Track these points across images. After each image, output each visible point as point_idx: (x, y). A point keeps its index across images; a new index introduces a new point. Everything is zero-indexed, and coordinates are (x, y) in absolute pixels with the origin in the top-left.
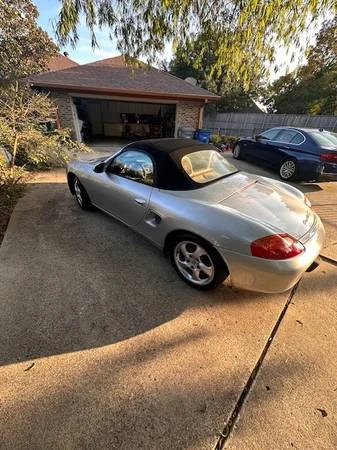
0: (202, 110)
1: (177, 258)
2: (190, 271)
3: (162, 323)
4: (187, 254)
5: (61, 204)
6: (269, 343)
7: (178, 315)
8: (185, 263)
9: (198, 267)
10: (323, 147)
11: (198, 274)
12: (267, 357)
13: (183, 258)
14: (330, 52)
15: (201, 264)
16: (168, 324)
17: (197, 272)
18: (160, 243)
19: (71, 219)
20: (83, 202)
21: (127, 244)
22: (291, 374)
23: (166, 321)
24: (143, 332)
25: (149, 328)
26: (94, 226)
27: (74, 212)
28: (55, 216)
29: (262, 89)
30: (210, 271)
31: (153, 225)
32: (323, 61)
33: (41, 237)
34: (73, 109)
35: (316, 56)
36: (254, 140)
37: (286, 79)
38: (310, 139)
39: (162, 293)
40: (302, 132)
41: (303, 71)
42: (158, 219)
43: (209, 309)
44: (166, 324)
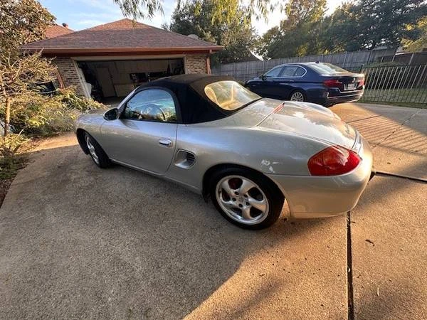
0: (208, 60)
1: (220, 199)
2: (238, 211)
3: (220, 285)
4: (232, 192)
5: (74, 167)
6: (350, 275)
7: (237, 268)
8: (231, 202)
9: (248, 204)
10: (323, 75)
11: (248, 211)
12: (356, 294)
13: (227, 197)
14: (303, 7)
15: (250, 200)
16: (228, 283)
17: (247, 210)
18: (197, 186)
19: (86, 180)
20: (99, 160)
21: (157, 196)
22: (391, 310)
23: (224, 280)
24: (200, 303)
25: (205, 296)
26: (116, 184)
27: (90, 173)
28: (67, 181)
29: (255, 41)
30: (262, 205)
31: (185, 167)
32: (299, 15)
33: (49, 209)
34: (79, 73)
35: (292, 12)
36: (261, 80)
37: (273, 31)
38: (310, 70)
39: (212, 244)
40: (301, 65)
41: (285, 24)
42: (190, 157)
43: (270, 250)
44: (226, 284)
